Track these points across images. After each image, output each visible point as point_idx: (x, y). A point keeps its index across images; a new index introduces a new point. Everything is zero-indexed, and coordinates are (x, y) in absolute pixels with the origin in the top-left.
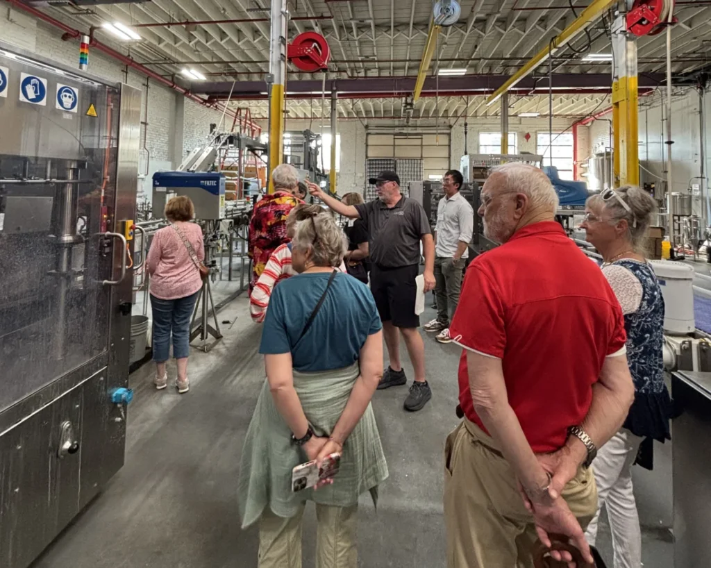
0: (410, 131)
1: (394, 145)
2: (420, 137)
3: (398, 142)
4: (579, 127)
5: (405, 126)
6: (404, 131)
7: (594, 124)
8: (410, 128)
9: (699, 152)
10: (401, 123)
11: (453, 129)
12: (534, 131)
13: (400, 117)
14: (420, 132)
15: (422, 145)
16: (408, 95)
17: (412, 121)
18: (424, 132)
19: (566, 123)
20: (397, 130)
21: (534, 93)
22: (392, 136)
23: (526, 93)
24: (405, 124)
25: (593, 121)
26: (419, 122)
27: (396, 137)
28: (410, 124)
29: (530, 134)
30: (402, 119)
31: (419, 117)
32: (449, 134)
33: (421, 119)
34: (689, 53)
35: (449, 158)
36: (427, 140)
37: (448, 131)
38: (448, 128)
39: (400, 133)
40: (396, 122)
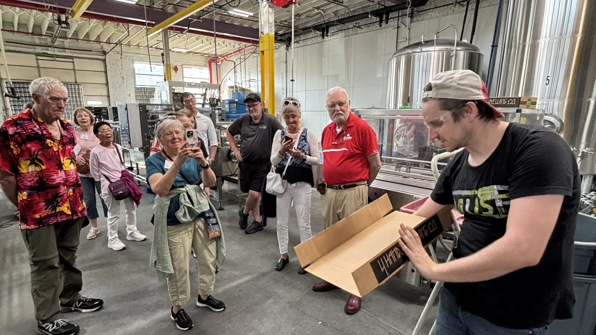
0: (57, 52)
1: (38, 67)
2: (71, 60)
3: (42, 64)
4: (213, 65)
5: (50, 47)
6: (49, 52)
7: (223, 63)
8: (56, 49)
9: (285, 89)
10: (43, 42)
11: (107, 55)
12: (180, 64)
13: (41, 35)
14: (71, 55)
15: (74, 70)
16: (63, 11)
17: (58, 42)
18: (75, 55)
19: (204, 60)
20: (39, 50)
21: (187, 32)
22: (34, 56)
23: (182, 30)
24: (50, 44)
25: (222, 61)
26: (67, 43)
27: (39, 57)
28: (56, 44)
29: (178, 67)
30: (43, 37)
31: (66, 38)
32: (104, 61)
33: (68, 40)
34: (283, 21)
35: (107, 84)
36: (79, 64)
37: (103, 57)
38: (101, 54)
39: (44, 53)
40: (37, 40)
